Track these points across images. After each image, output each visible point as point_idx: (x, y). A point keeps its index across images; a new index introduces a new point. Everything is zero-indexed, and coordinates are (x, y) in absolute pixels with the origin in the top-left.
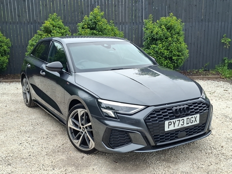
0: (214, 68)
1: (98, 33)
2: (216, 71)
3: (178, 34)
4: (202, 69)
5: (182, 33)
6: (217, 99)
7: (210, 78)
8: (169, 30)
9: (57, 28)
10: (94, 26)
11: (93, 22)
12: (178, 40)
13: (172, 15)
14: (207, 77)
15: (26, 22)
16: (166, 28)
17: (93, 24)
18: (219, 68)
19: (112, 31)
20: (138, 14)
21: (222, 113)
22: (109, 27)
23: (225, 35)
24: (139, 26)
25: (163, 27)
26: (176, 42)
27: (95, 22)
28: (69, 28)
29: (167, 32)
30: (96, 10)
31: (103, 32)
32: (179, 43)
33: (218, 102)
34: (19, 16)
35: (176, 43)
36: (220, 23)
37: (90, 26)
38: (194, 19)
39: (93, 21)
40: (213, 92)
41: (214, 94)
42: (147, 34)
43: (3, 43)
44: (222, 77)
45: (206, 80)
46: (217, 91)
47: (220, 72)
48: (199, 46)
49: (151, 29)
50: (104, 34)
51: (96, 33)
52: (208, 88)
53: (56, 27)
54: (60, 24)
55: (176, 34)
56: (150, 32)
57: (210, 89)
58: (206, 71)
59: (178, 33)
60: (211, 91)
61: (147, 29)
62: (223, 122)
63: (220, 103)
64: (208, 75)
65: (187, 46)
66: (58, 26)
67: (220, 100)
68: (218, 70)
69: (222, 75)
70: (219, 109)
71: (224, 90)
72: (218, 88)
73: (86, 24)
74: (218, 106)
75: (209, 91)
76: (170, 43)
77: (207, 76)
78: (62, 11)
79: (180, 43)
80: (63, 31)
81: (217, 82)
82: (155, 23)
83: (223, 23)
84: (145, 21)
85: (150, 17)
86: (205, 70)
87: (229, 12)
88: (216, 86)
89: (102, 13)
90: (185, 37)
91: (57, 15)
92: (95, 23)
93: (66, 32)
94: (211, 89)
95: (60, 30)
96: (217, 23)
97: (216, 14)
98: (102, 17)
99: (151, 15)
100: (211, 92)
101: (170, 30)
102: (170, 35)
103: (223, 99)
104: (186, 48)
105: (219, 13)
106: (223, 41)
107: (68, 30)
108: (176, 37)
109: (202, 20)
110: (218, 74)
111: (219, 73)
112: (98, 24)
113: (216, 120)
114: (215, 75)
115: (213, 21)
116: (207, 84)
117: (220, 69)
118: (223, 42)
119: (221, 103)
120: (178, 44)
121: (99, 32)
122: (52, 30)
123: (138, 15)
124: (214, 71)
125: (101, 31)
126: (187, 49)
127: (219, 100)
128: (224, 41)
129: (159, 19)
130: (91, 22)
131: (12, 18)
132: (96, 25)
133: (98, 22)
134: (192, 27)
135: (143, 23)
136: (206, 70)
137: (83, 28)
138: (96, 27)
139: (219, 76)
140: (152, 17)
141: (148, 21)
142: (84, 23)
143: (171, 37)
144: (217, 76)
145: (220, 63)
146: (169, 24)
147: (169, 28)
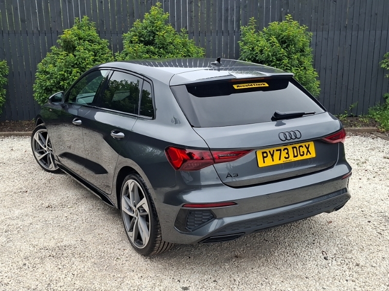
0: (365, 113)
1: (158, 52)
2: (369, 117)
3: (300, 52)
4: (345, 114)
5: (308, 49)
6: (371, 177)
7: (359, 131)
8: (284, 46)
9: (87, 42)
10: (152, 38)
11: (149, 32)
12: (301, 63)
13: (290, 19)
14: (354, 130)
15: (35, 31)
16: (279, 41)
17: (150, 36)
18: (375, 114)
19: (183, 48)
20: (232, 17)
21: (380, 210)
22: (178, 40)
23: (387, 53)
24: (233, 37)
25: (273, 39)
26: (297, 67)
28: (108, 42)
29: (280, 49)
30: (154, 10)
31: (167, 49)
32: (302, 68)
33: (372, 185)
34: (23, 21)
35: (298, 70)
37: (143, 38)
38: (332, 26)
39: (149, 29)
40: (363, 160)
41: (364, 165)
42: (245, 52)
44: (380, 129)
45: (350, 136)
46: (370, 158)
47: (376, 119)
48: (340, 73)
49: (252, 43)
50: (168, 53)
51: (154, 50)
52: (355, 152)
53: (84, 41)
54: (92, 34)
55: (297, 52)
56: (251, 49)
57: (358, 155)
58: (351, 118)
59: (302, 51)
60: (359, 158)
61: (245, 44)
62: (382, 233)
63: (376, 186)
64: (355, 125)
65: (317, 73)
66: (89, 38)
67: (377, 179)
68: (374, 115)
69: (381, 126)
70: (374, 202)
71: (385, 158)
72: (373, 153)
73: (136, 36)
74: (372, 194)
75: (355, 158)
76: (287, 69)
77: (353, 128)
78: (96, 12)
79: (305, 68)
80: (97, 47)
81: (372, 140)
82: (261, 32)
83: (384, 32)
84: (243, 29)
85: (252, 22)
86: (350, 116)
88: (368, 148)
89: (166, 16)
90: (314, 58)
91: (88, 20)
92: (153, 33)
93: (102, 49)
94: (360, 153)
95: (91, 46)
96: (373, 32)
97: (371, 16)
98: (166, 22)
99: (253, 18)
100: (359, 161)
101: (286, 45)
102: (286, 54)
103: (383, 177)
104: (316, 77)
105: (376, 14)
106: (383, 66)
107: (107, 45)
108: (297, 58)
109: (346, 27)
110: (374, 123)
111: (376, 121)
112: (157, 35)
113: (367, 228)
114: (368, 126)
115: (366, 29)
116: (352, 144)
117: (377, 114)
118: (384, 69)
119: (379, 187)
120: (301, 70)
121: (160, 48)
122: (76, 45)
123: (231, 19)
124: (365, 118)
125: (163, 47)
126: (318, 79)
127: (374, 179)
128: (386, 65)
129: (267, 26)
130: (146, 32)
131: (11, 25)
132: (154, 37)
133: (157, 31)
134: (327, 39)
135: (239, 32)
136: (352, 116)
137: (131, 42)
138: (154, 40)
139: (375, 128)
140: (255, 22)
141: (248, 29)
142: (132, 33)
143: (289, 58)
144: (371, 128)
145: (378, 103)
146: (284, 34)
147: (285, 42)
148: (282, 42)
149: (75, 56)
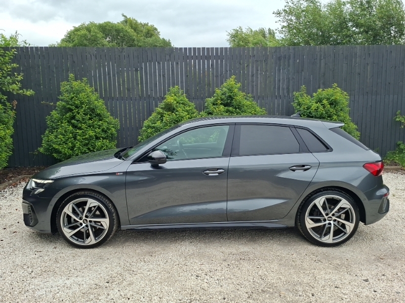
1: (235, 111)
8: (333, 106)
9: (181, 105)
10: (229, 101)
11: (227, 97)
13: (336, 87)
16: (329, 103)
17: (227, 99)
20: (283, 85)
23: (399, 111)
24: (284, 100)
25: (325, 102)
27: (230, 96)
29: (331, 109)
30: (231, 81)
31: (241, 109)
34: (129, 90)
36: (391, 96)
37: (224, 101)
38: (357, 92)
39: (227, 95)
43: (110, 124)
44: (403, 168)
49: (306, 104)
50: (242, 112)
51: (232, 110)
54: (183, 99)
61: (298, 105)
65: (356, 126)
66: (182, 102)
73: (218, 100)
80: (188, 108)
83: (396, 96)
84: (296, 94)
85: (302, 89)
87: (402, 82)
89: (239, 85)
92: (231, 98)
95: (185, 107)
96: (387, 97)
97: (386, 84)
98: (239, 89)
99: (304, 86)
102: (335, 112)
105: (389, 83)
106: (397, 120)
109: (367, 93)
112: (234, 99)
115: (382, 94)
121: (236, 108)
122: (175, 107)
123: (283, 87)
125: (238, 108)
126: (357, 130)
129: (316, 92)
130: (225, 97)
131: (120, 93)
132: (231, 100)
133: (234, 96)
134: (353, 101)
137: (213, 104)
138: (231, 103)
140: (305, 89)
141: (300, 94)
142: (215, 98)
145: (393, 148)
146: (333, 98)
147: (333, 103)
148: (331, 104)
149: (176, 115)
